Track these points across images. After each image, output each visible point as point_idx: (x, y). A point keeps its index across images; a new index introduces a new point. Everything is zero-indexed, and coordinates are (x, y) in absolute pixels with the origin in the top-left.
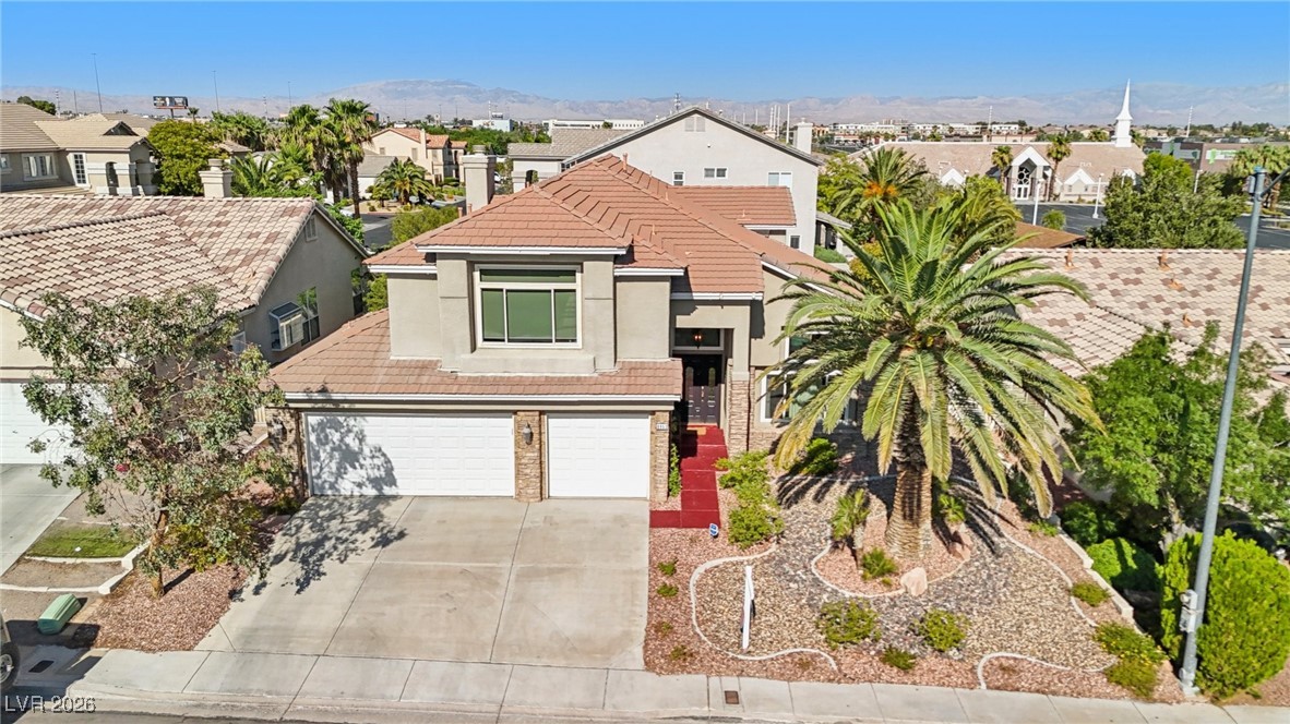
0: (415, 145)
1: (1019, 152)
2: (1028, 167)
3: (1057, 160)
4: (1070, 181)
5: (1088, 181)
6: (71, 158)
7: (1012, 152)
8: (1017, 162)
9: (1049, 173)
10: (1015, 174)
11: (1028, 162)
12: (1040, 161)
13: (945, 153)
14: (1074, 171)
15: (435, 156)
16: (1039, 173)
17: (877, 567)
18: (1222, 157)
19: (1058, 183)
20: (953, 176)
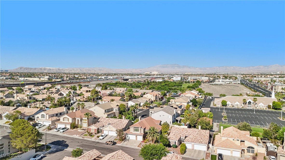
0: (151, 96)
1: (248, 100)
2: (250, 103)
4: (260, 105)
5: (264, 105)
6: (113, 108)
7: (246, 100)
8: (248, 102)
9: (254, 103)
10: (247, 103)
11: (250, 101)
12: (252, 102)
14: (260, 103)
15: (154, 97)
16: (252, 104)
19: (256, 105)
20: (237, 103)
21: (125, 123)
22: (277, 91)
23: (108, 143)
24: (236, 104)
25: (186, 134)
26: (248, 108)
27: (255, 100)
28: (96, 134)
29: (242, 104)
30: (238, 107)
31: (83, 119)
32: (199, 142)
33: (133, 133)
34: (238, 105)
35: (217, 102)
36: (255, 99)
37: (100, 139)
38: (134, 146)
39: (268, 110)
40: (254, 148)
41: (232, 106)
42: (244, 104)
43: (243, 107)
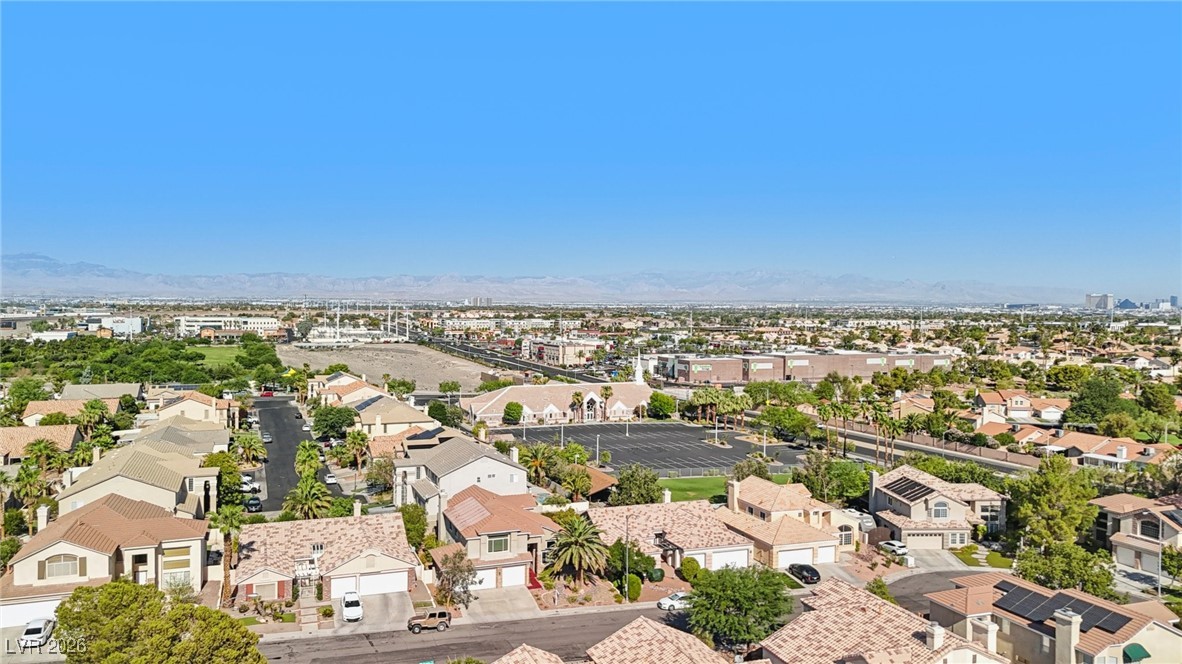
0: (207, 407)
1: (586, 395)
2: (592, 402)
3: (607, 398)
4: (614, 408)
5: (624, 408)
6: (187, 481)
8: (585, 401)
9: (603, 405)
10: (585, 406)
11: (592, 399)
12: (598, 399)
13: (545, 392)
14: (616, 403)
15: (221, 414)
16: (598, 406)
17: (575, 590)
18: (701, 369)
19: (608, 411)
20: (552, 408)
21: (395, 529)
22: (561, 362)
23: (425, 623)
24: (547, 411)
25: (650, 525)
26: (587, 422)
27: (607, 394)
28: (289, 605)
29: (569, 412)
30: (557, 423)
31: (164, 546)
32: (725, 542)
33: (484, 562)
34: (553, 417)
35: (484, 412)
36: (606, 389)
37: (349, 621)
38: (527, 609)
39: (640, 421)
40: (850, 530)
41: (536, 421)
42: (573, 410)
43: (571, 420)
